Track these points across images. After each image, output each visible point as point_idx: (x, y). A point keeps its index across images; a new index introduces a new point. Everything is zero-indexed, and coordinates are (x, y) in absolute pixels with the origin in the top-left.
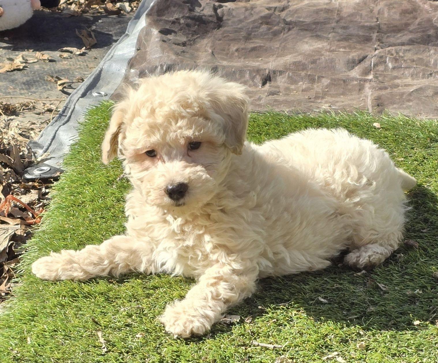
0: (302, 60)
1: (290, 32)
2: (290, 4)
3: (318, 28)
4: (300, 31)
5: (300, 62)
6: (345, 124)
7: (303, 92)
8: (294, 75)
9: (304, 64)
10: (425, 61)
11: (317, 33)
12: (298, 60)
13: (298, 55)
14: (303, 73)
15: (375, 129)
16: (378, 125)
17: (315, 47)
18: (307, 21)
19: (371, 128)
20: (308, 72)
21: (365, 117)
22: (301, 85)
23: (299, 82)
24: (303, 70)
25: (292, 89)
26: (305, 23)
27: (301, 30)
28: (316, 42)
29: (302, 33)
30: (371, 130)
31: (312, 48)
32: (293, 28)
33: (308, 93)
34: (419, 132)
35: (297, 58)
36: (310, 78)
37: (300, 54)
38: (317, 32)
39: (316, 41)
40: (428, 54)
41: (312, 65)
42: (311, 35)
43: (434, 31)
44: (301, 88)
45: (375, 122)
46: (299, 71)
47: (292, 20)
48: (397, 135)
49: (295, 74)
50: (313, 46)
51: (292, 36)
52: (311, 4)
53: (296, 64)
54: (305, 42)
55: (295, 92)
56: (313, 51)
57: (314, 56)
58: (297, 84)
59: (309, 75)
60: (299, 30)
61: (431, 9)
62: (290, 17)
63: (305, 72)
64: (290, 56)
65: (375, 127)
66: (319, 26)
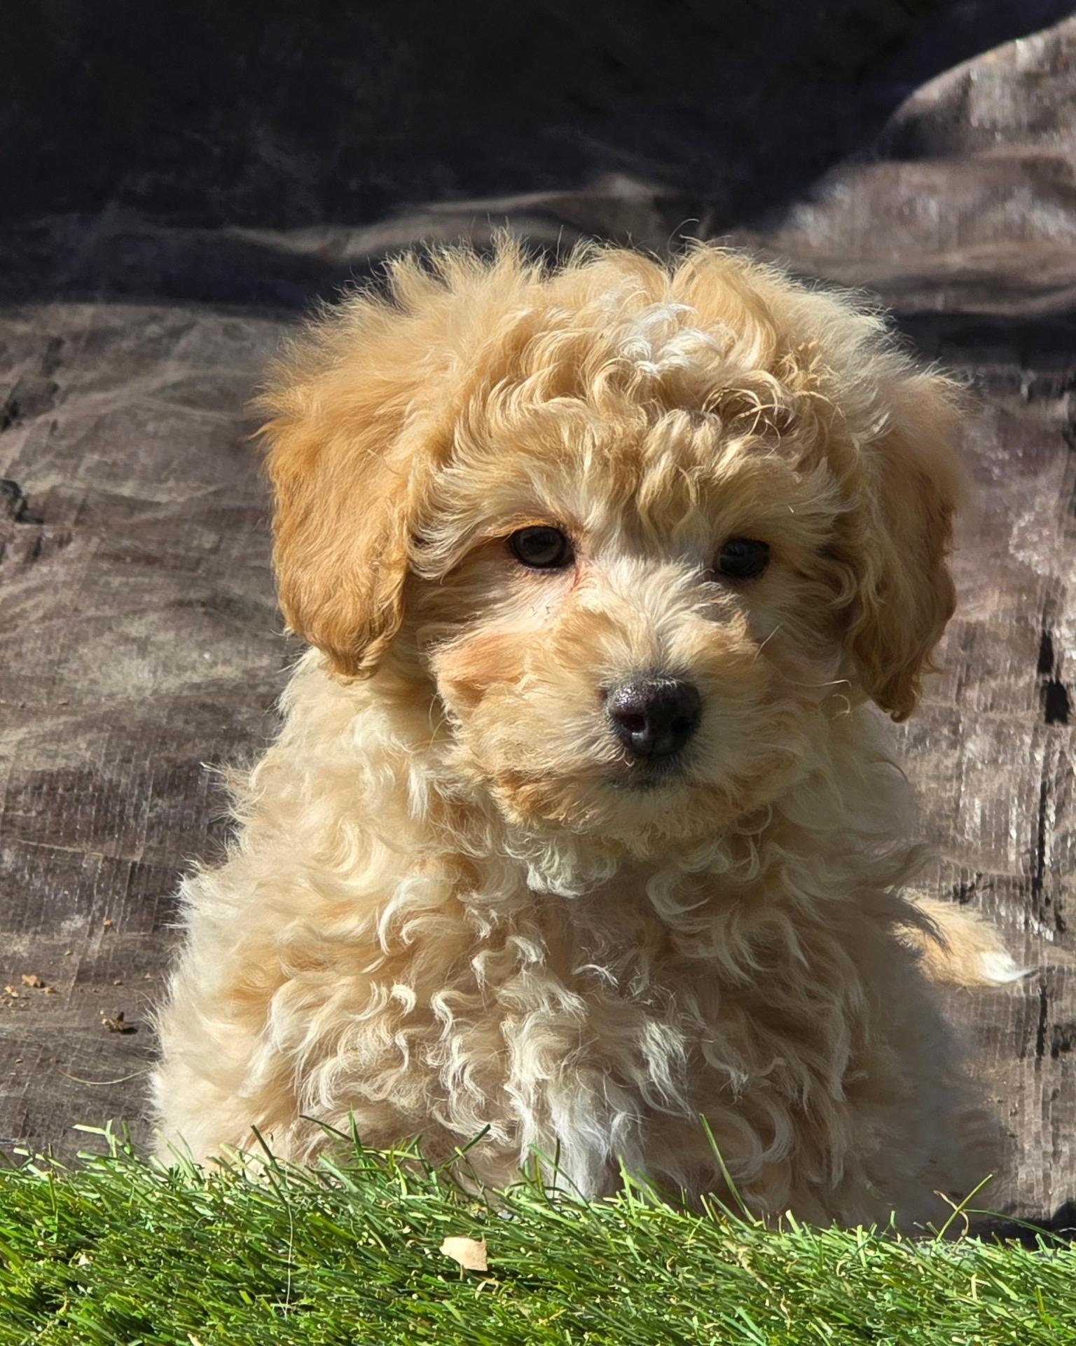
0: (100, 765)
1: (42, 570)
2: (61, 379)
3: (235, 553)
4: (105, 565)
5: (82, 777)
6: (250, 1237)
7: (89, 988)
8: (33, 869)
9: (107, 797)
10: (930, 808)
11: (222, 583)
12: (73, 764)
13: (77, 729)
14: (93, 858)
15: (451, 1276)
16: (468, 1255)
17: (196, 679)
18: (162, 498)
19: (424, 1270)
20: (132, 848)
21: (395, 1192)
22: (76, 933)
23: (64, 914)
24: (101, 831)
25: (14, 960)
26: (147, 516)
27: (116, 557)
28: (202, 646)
29: (116, 581)
30: (421, 1286)
31: (171, 683)
32: (63, 542)
33: (121, 993)
34: (741, 1311)
35: (64, 747)
36: (140, 891)
37: (90, 724)
38: (220, 574)
39: (207, 633)
40: (949, 762)
41: (162, 803)
42: (173, 595)
43: (1009, 601)
44: (75, 959)
45: (455, 1229)
46: (71, 838)
47: (65, 492)
48: (592, 1328)
49: (42, 863)
50: (182, 669)
51: (48, 600)
52: (203, 388)
53: (53, 790)
54: (127, 639)
55: (31, 980)
56: (178, 705)
57: (182, 739)
58: (50, 928)
59: (136, 871)
60: (97, 556)
61: (1004, 455)
62: (51, 466)
63: (112, 847)
64: (20, 733)
65: (453, 1263)
66: (243, 538)
